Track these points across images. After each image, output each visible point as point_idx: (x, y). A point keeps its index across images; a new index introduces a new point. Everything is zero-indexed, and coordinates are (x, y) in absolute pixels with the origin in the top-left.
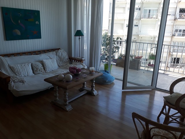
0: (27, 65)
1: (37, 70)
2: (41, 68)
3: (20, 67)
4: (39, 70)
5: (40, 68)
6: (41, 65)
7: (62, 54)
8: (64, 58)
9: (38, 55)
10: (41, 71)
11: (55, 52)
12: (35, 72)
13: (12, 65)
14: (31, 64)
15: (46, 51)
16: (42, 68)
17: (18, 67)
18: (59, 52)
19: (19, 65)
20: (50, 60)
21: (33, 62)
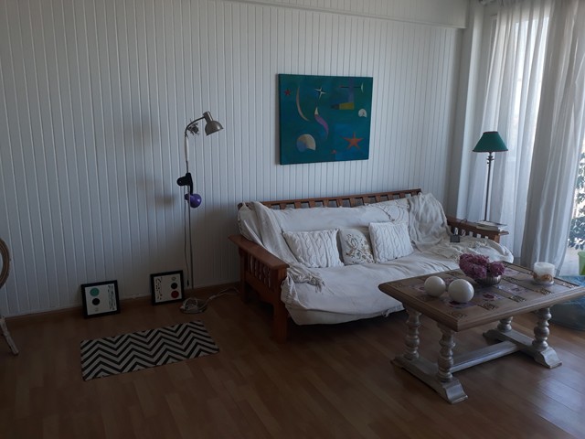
0: (326, 235)
1: (351, 252)
2: (363, 249)
3: (309, 240)
4: (357, 252)
5: (360, 247)
6: (364, 239)
7: (426, 210)
8: (432, 222)
9: (357, 209)
10: (364, 257)
11: (404, 201)
12: (346, 257)
13: (290, 233)
14: (338, 233)
15: (377, 198)
16: (367, 247)
17: (304, 240)
18: (416, 201)
19: (306, 233)
20: (390, 224)
21: (342, 229)
